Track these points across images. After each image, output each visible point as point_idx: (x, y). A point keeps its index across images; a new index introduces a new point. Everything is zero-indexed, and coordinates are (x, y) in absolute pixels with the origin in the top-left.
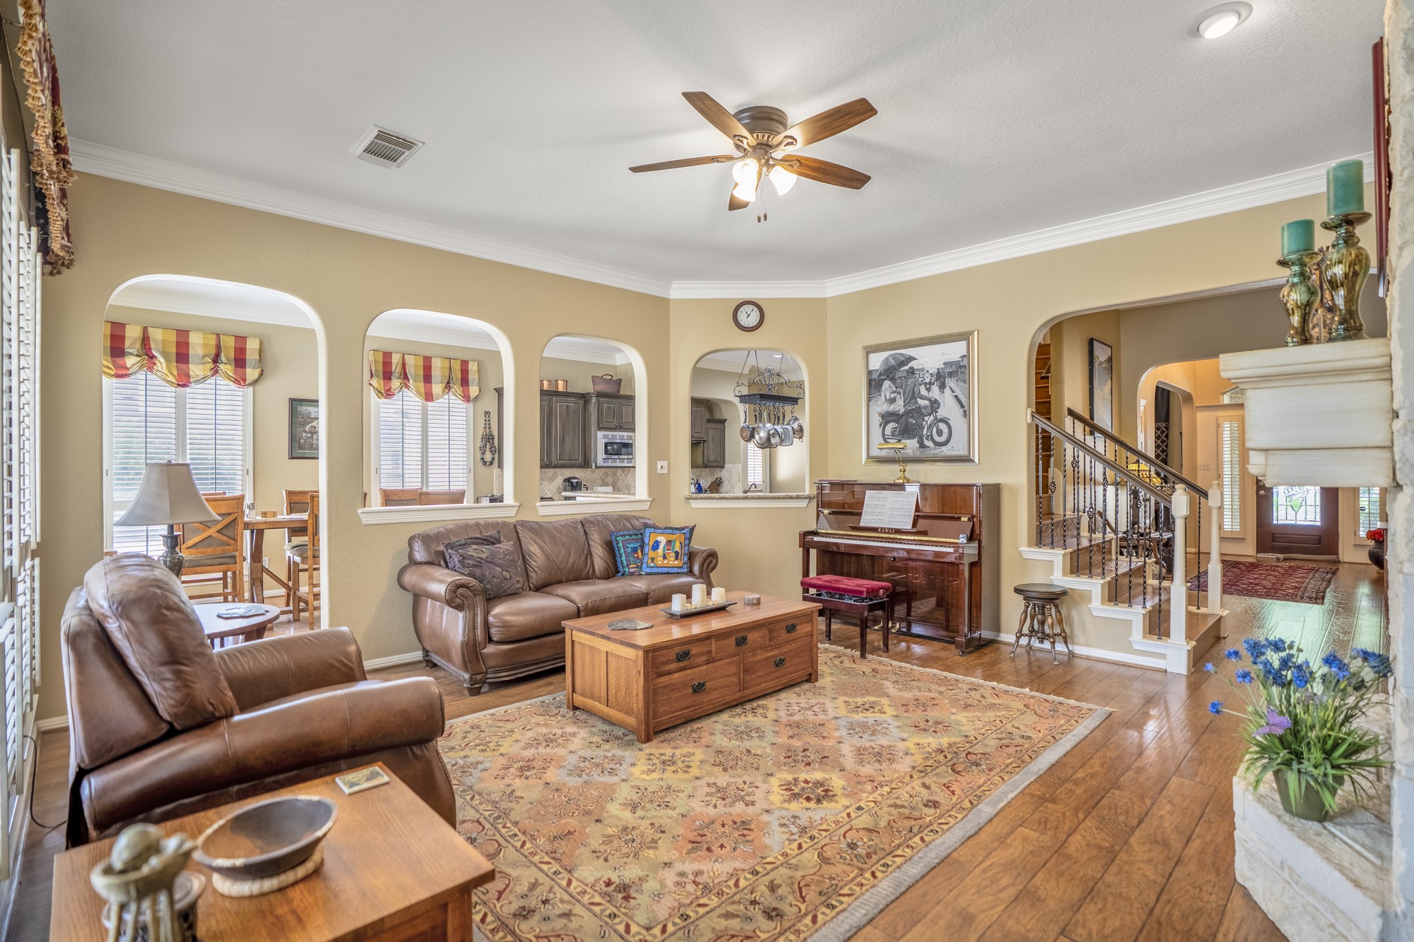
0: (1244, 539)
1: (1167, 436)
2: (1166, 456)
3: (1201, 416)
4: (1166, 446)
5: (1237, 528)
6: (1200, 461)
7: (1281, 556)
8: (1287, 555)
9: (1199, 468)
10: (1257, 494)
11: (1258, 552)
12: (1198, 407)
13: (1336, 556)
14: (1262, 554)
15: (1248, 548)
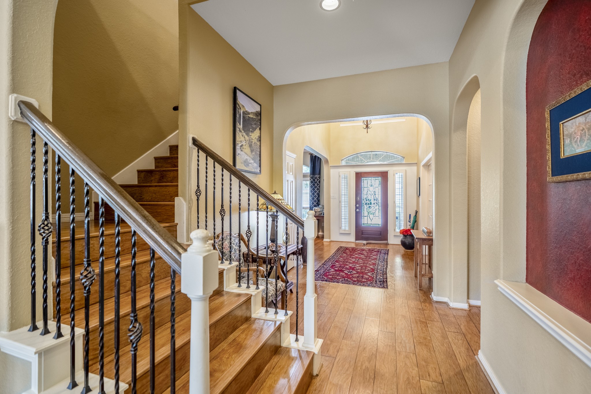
0: (350, 234)
1: (319, 182)
2: (319, 191)
3: (333, 171)
4: (319, 187)
5: (347, 229)
6: (332, 195)
7: (365, 242)
8: (368, 242)
9: (331, 198)
10: (356, 211)
11: (356, 240)
12: (330, 166)
13: (387, 241)
14: (357, 242)
15: (352, 238)
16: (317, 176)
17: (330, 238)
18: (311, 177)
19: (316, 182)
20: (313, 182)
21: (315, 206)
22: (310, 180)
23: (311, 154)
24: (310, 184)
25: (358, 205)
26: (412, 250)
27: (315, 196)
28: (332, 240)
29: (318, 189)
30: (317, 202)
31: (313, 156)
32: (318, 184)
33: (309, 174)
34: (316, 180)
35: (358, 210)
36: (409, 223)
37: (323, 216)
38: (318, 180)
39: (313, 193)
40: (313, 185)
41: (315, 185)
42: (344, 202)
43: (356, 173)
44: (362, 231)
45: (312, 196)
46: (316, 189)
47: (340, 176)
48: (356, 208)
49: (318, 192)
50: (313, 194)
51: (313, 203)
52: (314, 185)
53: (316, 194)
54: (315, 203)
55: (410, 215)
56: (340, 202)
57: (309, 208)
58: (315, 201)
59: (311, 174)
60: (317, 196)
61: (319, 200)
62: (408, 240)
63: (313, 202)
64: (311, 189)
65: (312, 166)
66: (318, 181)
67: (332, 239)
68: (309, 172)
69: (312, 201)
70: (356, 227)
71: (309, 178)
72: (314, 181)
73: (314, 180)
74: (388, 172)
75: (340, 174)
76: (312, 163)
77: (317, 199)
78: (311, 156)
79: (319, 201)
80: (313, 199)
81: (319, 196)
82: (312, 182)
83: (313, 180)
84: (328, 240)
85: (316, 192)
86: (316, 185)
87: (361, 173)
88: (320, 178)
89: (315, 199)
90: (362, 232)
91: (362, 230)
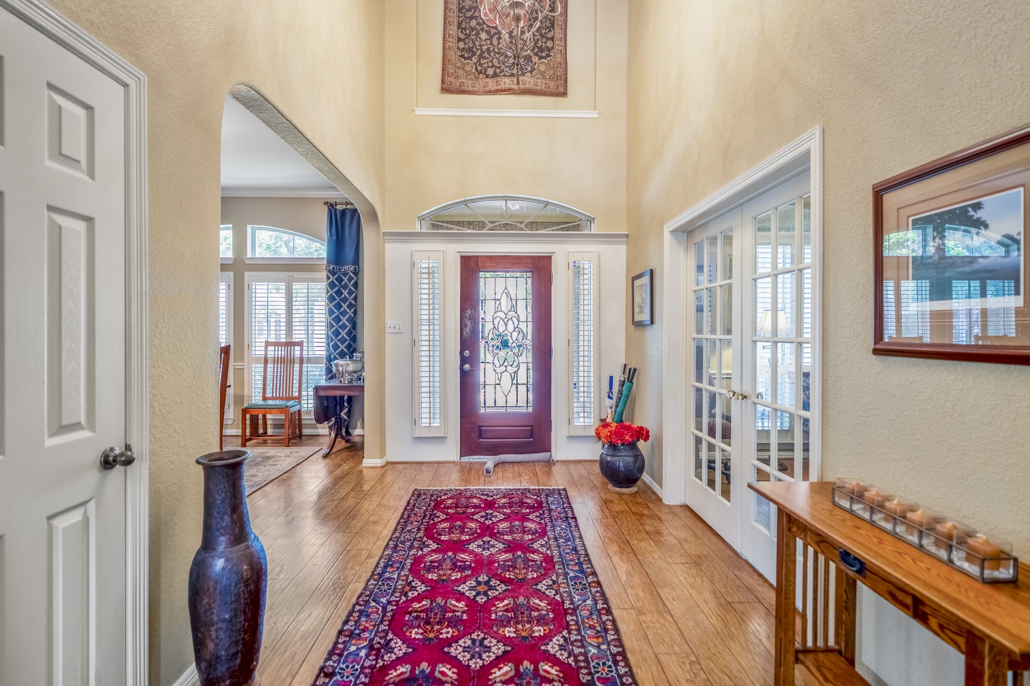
0: (444, 438)
1: (356, 285)
2: (355, 313)
3: (393, 251)
4: (355, 299)
5: (436, 423)
6: (389, 322)
7: (490, 462)
8: (497, 458)
9: (388, 330)
10: (462, 369)
11: (461, 456)
12: (385, 234)
13: (549, 453)
14: (466, 459)
15: (450, 451)
16: (349, 268)
17: (382, 454)
18: (329, 271)
19: (345, 287)
20: (336, 286)
21: (342, 355)
22: (328, 278)
23: (331, 205)
24: (328, 292)
25: (467, 353)
26: (634, 489)
27: (343, 327)
28: (390, 460)
29: (350, 306)
30: (347, 343)
31: (335, 210)
32: (351, 292)
33: (325, 262)
34: (346, 279)
35: (467, 366)
36: (609, 402)
37: (364, 386)
38: (350, 279)
39: (338, 316)
40: (336, 293)
41: (342, 293)
42: (427, 343)
43: (462, 257)
44: (480, 426)
45: (332, 326)
46: (345, 306)
47: (413, 265)
48: (463, 360)
49: (350, 313)
50: (337, 320)
51: (336, 347)
52: (339, 293)
53: (344, 320)
54: (342, 347)
55: (611, 378)
56: (414, 343)
57: (325, 361)
58: (343, 341)
59: (329, 262)
60: (350, 326)
61: (355, 337)
62: (623, 460)
63: (336, 343)
64: (331, 306)
65: (335, 238)
66: (352, 282)
67: (391, 456)
68: (325, 256)
69: (332, 340)
70: (463, 416)
71: (324, 274)
72: (340, 283)
73: (340, 280)
74: (549, 258)
75: (415, 259)
76: (334, 230)
77: (349, 333)
78: (330, 211)
79: (354, 339)
80: (337, 333)
81: (354, 326)
82: (332, 285)
83: (337, 279)
84: (378, 462)
85: (344, 313)
86: (345, 293)
87: (477, 257)
88: (356, 274)
89: (343, 333)
90: (480, 431)
91: (481, 424)
